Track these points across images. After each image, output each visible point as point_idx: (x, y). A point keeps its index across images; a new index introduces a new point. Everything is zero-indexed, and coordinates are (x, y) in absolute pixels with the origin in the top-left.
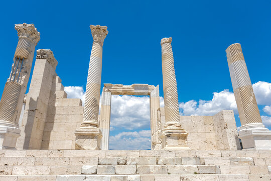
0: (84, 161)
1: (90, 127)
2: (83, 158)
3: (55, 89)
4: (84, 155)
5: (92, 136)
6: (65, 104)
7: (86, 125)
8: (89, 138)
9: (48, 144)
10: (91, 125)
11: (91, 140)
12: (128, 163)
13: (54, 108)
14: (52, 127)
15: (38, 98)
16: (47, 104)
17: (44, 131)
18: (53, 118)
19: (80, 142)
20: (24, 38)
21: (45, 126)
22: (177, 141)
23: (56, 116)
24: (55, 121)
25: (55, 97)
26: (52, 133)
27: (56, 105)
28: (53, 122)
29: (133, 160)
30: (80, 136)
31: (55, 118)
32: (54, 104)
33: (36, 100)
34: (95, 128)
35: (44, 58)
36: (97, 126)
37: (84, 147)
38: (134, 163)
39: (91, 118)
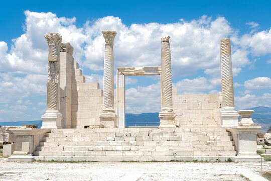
0: (107, 134)
1: (109, 113)
2: (107, 133)
3: (74, 74)
4: (107, 131)
5: (111, 119)
6: (86, 88)
7: (106, 111)
8: (109, 120)
9: (76, 121)
10: (109, 111)
11: (110, 121)
12: (132, 135)
13: (77, 92)
14: (77, 108)
15: (65, 87)
16: (71, 89)
17: (72, 112)
18: (77, 100)
19: (103, 123)
20: (53, 45)
21: (72, 107)
22: (167, 121)
23: (79, 99)
24: (79, 103)
25: (76, 82)
26: (78, 113)
27: (78, 89)
28: (77, 104)
29: (135, 134)
30: (103, 119)
31: (78, 101)
32: (76, 88)
33: (63, 89)
34: (112, 113)
35: (64, 51)
36: (113, 111)
37: (106, 126)
38: (136, 135)
39: (109, 106)
